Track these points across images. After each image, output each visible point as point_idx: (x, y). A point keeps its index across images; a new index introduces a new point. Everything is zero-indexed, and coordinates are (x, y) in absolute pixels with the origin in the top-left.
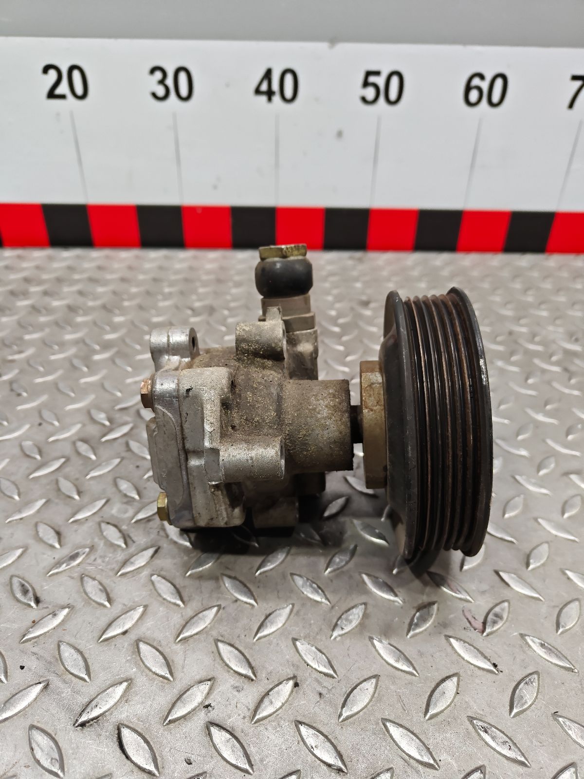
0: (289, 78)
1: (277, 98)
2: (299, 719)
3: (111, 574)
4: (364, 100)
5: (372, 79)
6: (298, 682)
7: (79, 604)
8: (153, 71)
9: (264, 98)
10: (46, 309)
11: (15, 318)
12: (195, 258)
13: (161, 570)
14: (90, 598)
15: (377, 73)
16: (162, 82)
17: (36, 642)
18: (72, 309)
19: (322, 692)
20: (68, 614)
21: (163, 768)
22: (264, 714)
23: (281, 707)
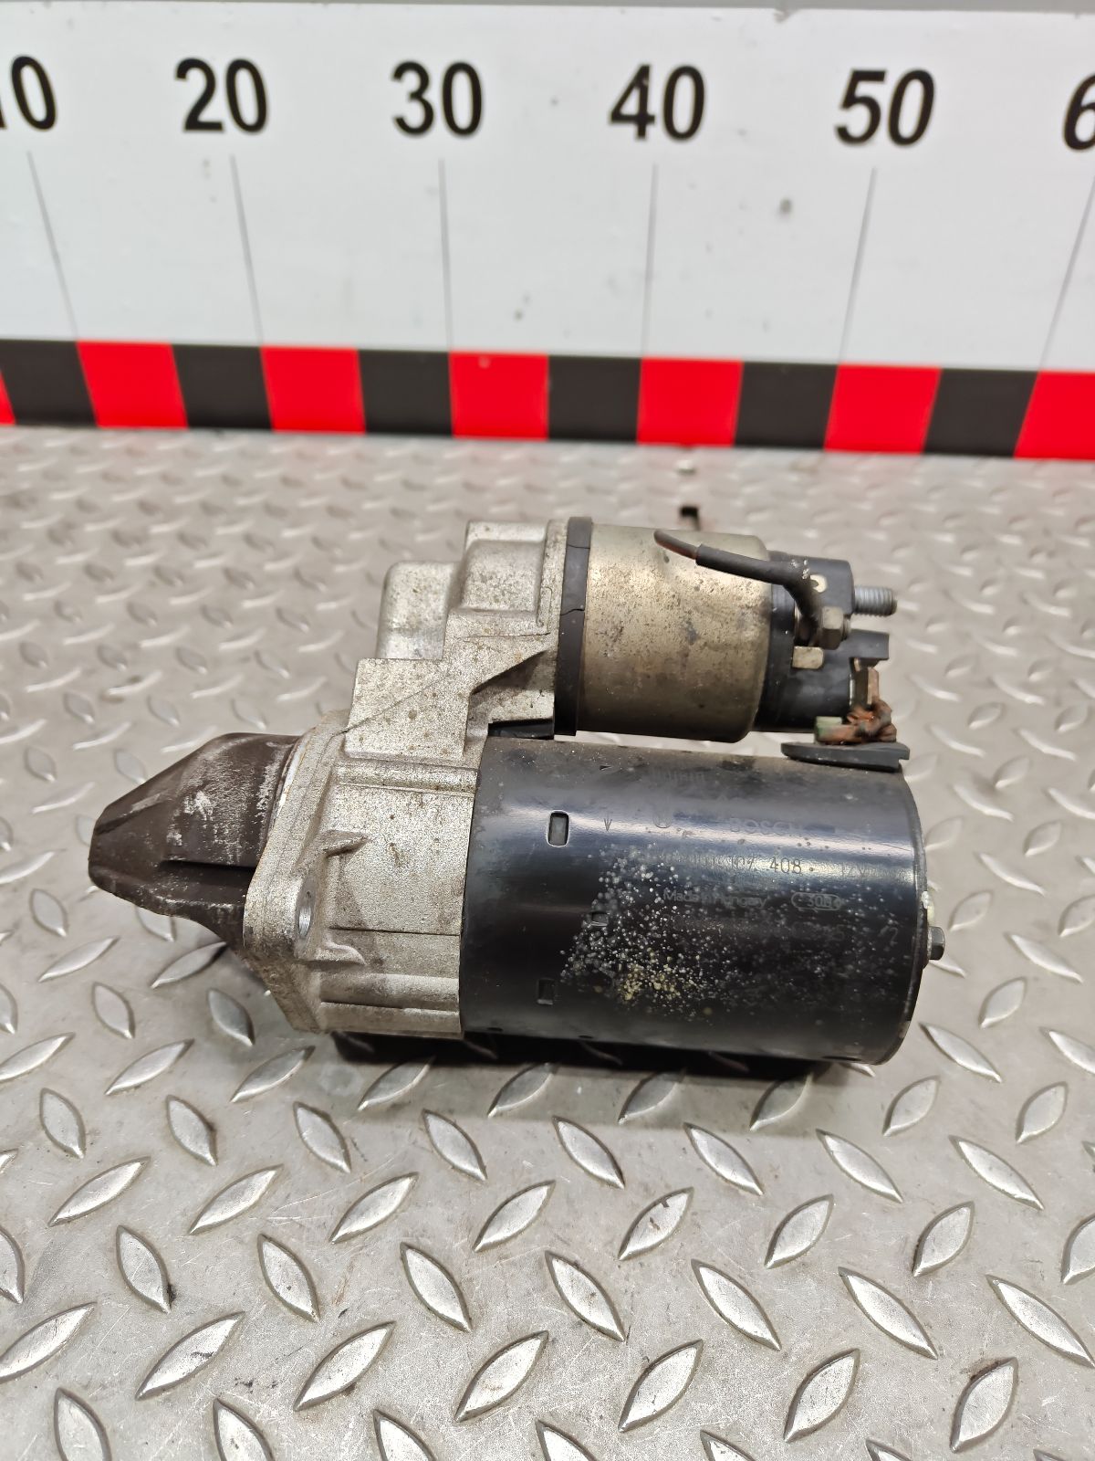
0: (685, 87)
1: (656, 130)
3: (321, 1236)
4: (843, 134)
5: (864, 89)
7: (256, 1312)
8: (399, 72)
9: (630, 130)
10: (181, 577)
11: (124, 595)
12: (475, 460)
13: (422, 1236)
14: (277, 1294)
15: (877, 76)
16: (417, 95)
17: (168, 1399)
18: (233, 577)
20: (232, 1333)
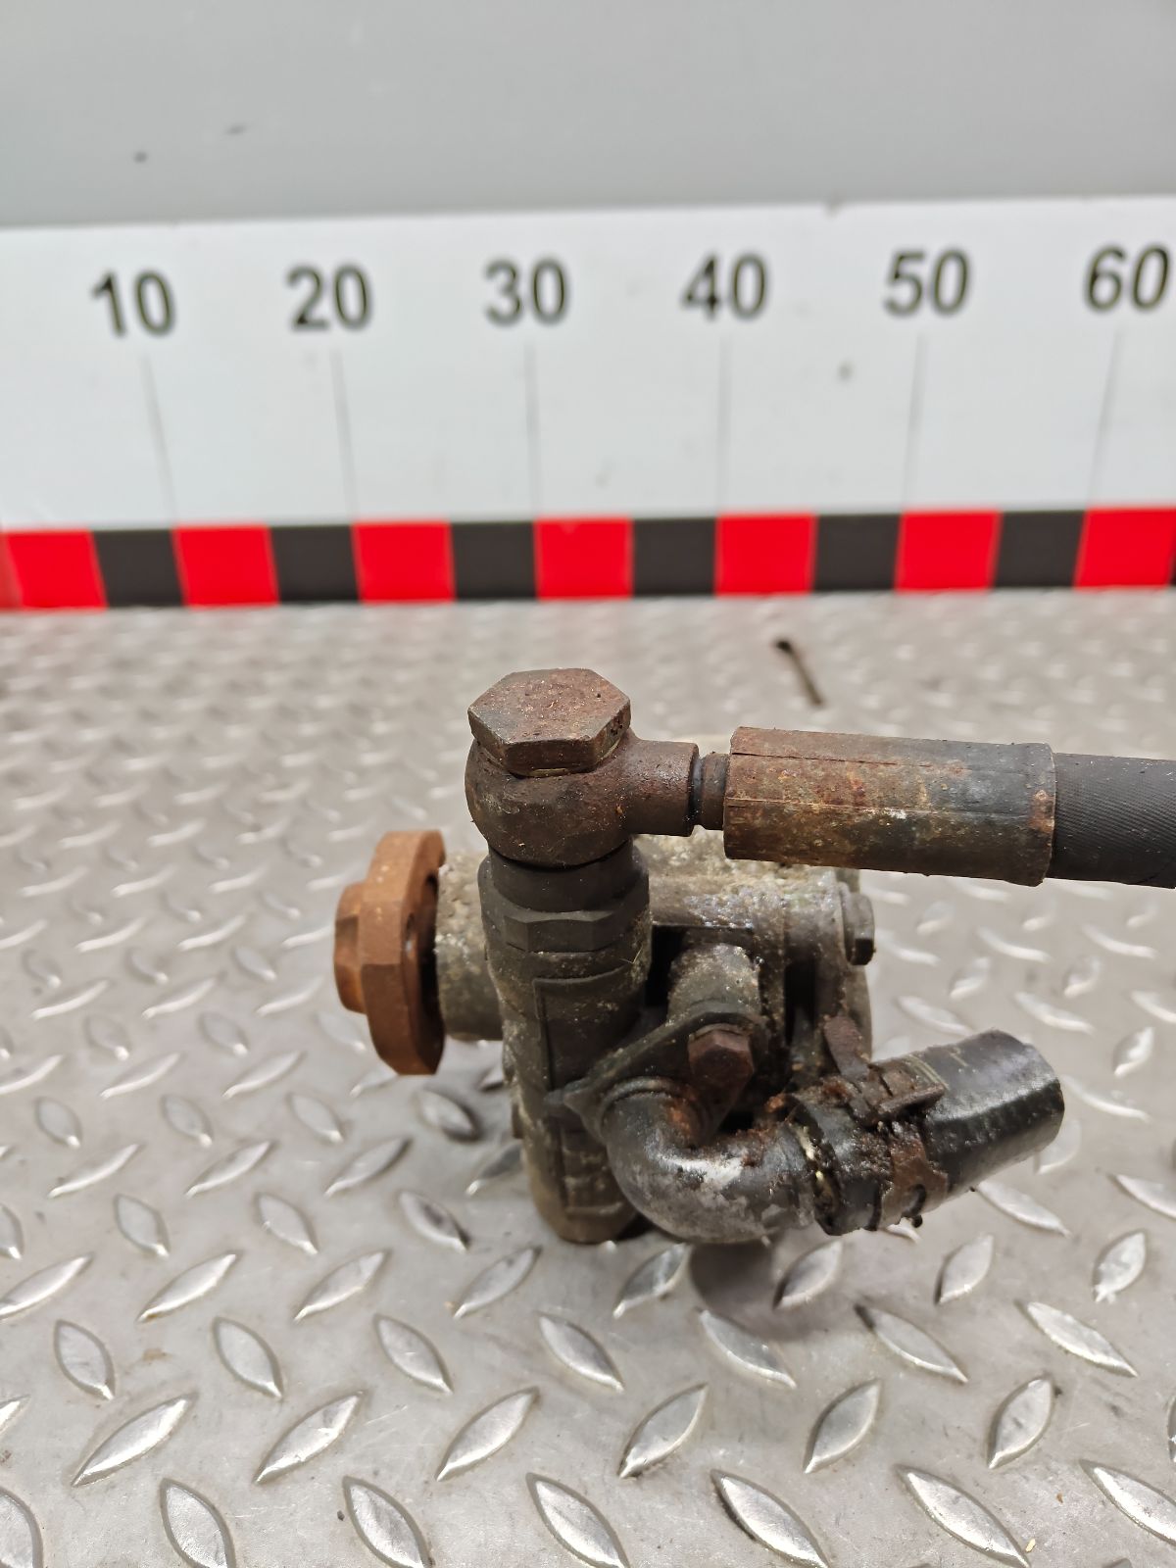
0: (749, 274)
1: (725, 313)
2: (1087, 1456)
4: (893, 307)
5: (908, 268)
6: (1059, 1385)
8: (492, 270)
9: (698, 314)
15: (917, 256)
16: (510, 289)
19: (1116, 1404)
21: (834, 1557)
22: (1012, 1449)
23: (1041, 1436)
